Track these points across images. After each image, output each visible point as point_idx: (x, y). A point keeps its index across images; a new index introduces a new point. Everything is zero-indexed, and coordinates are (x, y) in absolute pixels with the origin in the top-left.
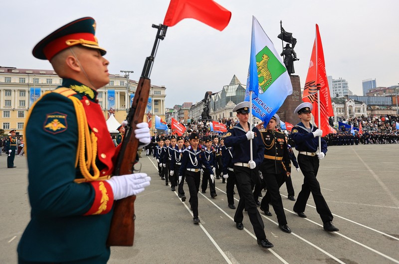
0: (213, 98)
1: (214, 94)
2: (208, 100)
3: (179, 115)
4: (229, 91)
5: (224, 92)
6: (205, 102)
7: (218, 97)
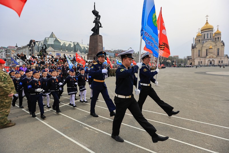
0: (37, 44)
1: (37, 42)
2: (32, 45)
3: (6, 53)
4: (49, 41)
5: (45, 41)
6: (30, 46)
7: (40, 44)
